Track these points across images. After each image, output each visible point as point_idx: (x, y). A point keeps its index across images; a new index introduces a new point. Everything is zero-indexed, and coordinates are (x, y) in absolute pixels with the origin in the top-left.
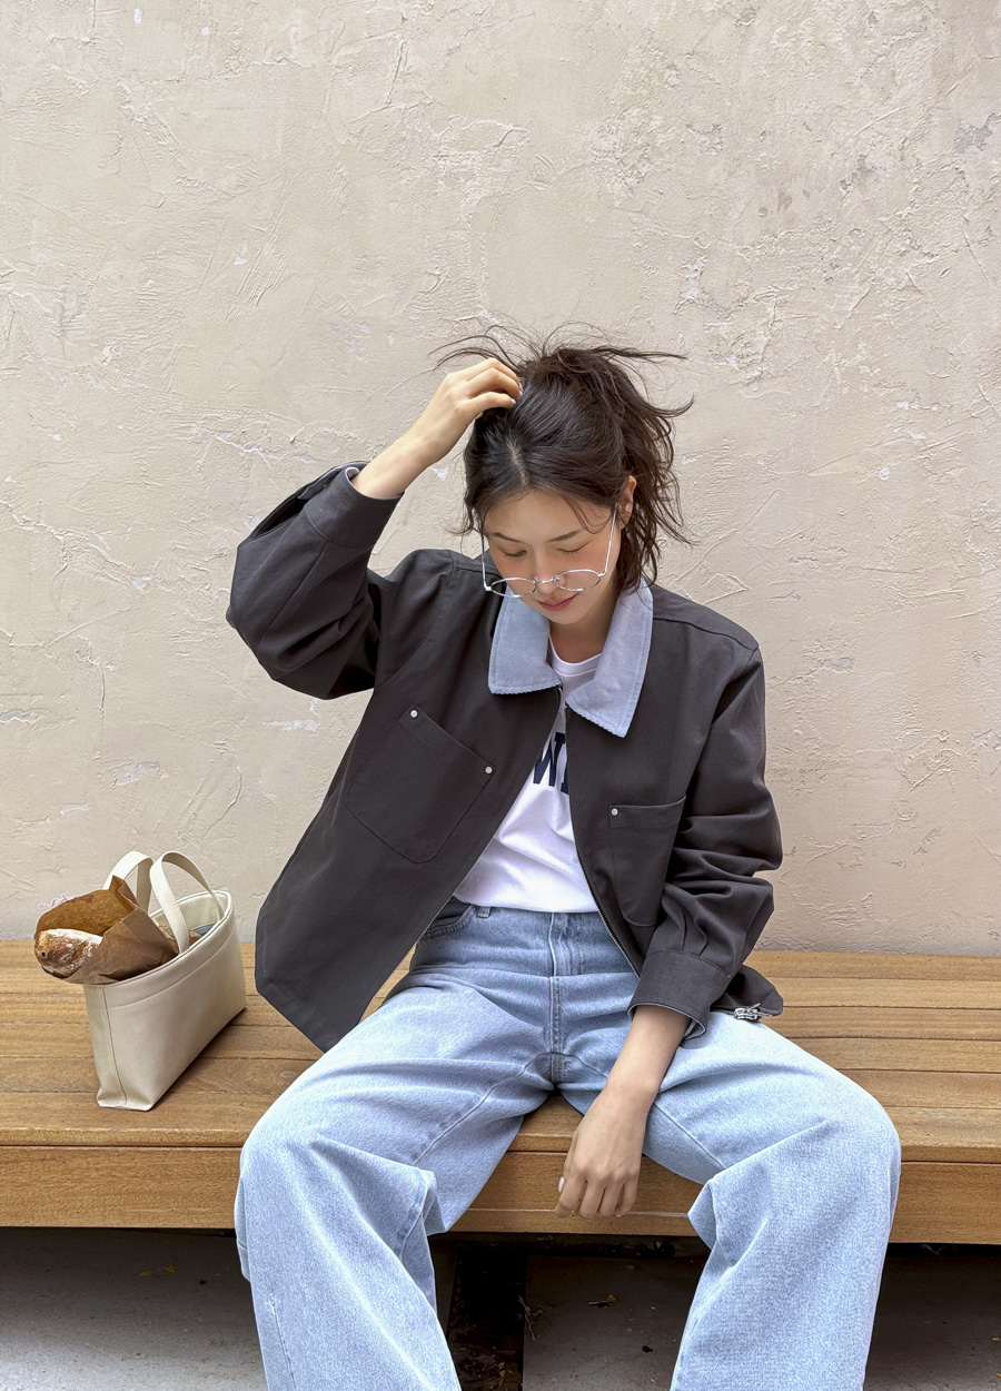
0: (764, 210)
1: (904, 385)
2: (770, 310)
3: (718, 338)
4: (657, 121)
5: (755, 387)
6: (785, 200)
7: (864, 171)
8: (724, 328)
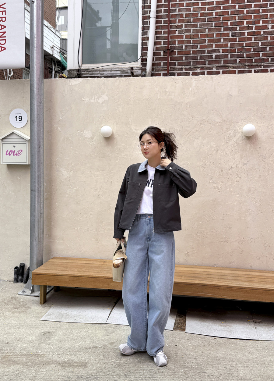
0: (219, 172)
1: (237, 193)
2: (221, 183)
3: (214, 186)
4: (207, 162)
5: (219, 192)
6: (222, 171)
7: (232, 168)
8: (215, 185)
